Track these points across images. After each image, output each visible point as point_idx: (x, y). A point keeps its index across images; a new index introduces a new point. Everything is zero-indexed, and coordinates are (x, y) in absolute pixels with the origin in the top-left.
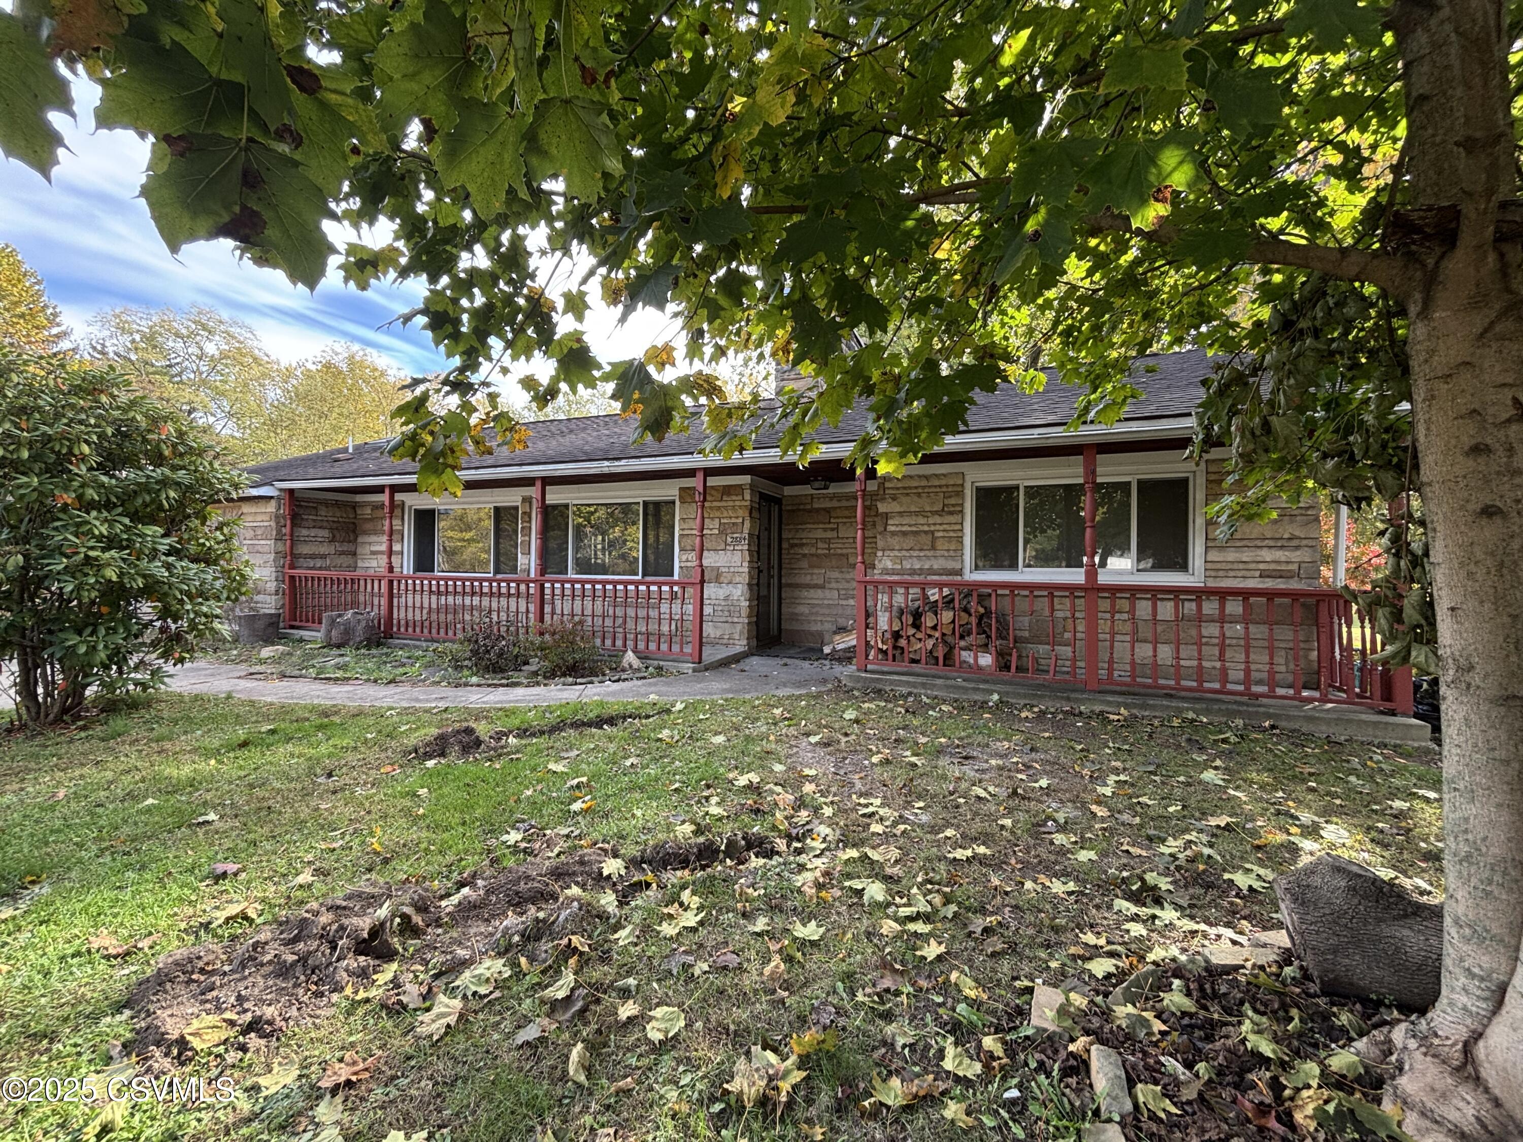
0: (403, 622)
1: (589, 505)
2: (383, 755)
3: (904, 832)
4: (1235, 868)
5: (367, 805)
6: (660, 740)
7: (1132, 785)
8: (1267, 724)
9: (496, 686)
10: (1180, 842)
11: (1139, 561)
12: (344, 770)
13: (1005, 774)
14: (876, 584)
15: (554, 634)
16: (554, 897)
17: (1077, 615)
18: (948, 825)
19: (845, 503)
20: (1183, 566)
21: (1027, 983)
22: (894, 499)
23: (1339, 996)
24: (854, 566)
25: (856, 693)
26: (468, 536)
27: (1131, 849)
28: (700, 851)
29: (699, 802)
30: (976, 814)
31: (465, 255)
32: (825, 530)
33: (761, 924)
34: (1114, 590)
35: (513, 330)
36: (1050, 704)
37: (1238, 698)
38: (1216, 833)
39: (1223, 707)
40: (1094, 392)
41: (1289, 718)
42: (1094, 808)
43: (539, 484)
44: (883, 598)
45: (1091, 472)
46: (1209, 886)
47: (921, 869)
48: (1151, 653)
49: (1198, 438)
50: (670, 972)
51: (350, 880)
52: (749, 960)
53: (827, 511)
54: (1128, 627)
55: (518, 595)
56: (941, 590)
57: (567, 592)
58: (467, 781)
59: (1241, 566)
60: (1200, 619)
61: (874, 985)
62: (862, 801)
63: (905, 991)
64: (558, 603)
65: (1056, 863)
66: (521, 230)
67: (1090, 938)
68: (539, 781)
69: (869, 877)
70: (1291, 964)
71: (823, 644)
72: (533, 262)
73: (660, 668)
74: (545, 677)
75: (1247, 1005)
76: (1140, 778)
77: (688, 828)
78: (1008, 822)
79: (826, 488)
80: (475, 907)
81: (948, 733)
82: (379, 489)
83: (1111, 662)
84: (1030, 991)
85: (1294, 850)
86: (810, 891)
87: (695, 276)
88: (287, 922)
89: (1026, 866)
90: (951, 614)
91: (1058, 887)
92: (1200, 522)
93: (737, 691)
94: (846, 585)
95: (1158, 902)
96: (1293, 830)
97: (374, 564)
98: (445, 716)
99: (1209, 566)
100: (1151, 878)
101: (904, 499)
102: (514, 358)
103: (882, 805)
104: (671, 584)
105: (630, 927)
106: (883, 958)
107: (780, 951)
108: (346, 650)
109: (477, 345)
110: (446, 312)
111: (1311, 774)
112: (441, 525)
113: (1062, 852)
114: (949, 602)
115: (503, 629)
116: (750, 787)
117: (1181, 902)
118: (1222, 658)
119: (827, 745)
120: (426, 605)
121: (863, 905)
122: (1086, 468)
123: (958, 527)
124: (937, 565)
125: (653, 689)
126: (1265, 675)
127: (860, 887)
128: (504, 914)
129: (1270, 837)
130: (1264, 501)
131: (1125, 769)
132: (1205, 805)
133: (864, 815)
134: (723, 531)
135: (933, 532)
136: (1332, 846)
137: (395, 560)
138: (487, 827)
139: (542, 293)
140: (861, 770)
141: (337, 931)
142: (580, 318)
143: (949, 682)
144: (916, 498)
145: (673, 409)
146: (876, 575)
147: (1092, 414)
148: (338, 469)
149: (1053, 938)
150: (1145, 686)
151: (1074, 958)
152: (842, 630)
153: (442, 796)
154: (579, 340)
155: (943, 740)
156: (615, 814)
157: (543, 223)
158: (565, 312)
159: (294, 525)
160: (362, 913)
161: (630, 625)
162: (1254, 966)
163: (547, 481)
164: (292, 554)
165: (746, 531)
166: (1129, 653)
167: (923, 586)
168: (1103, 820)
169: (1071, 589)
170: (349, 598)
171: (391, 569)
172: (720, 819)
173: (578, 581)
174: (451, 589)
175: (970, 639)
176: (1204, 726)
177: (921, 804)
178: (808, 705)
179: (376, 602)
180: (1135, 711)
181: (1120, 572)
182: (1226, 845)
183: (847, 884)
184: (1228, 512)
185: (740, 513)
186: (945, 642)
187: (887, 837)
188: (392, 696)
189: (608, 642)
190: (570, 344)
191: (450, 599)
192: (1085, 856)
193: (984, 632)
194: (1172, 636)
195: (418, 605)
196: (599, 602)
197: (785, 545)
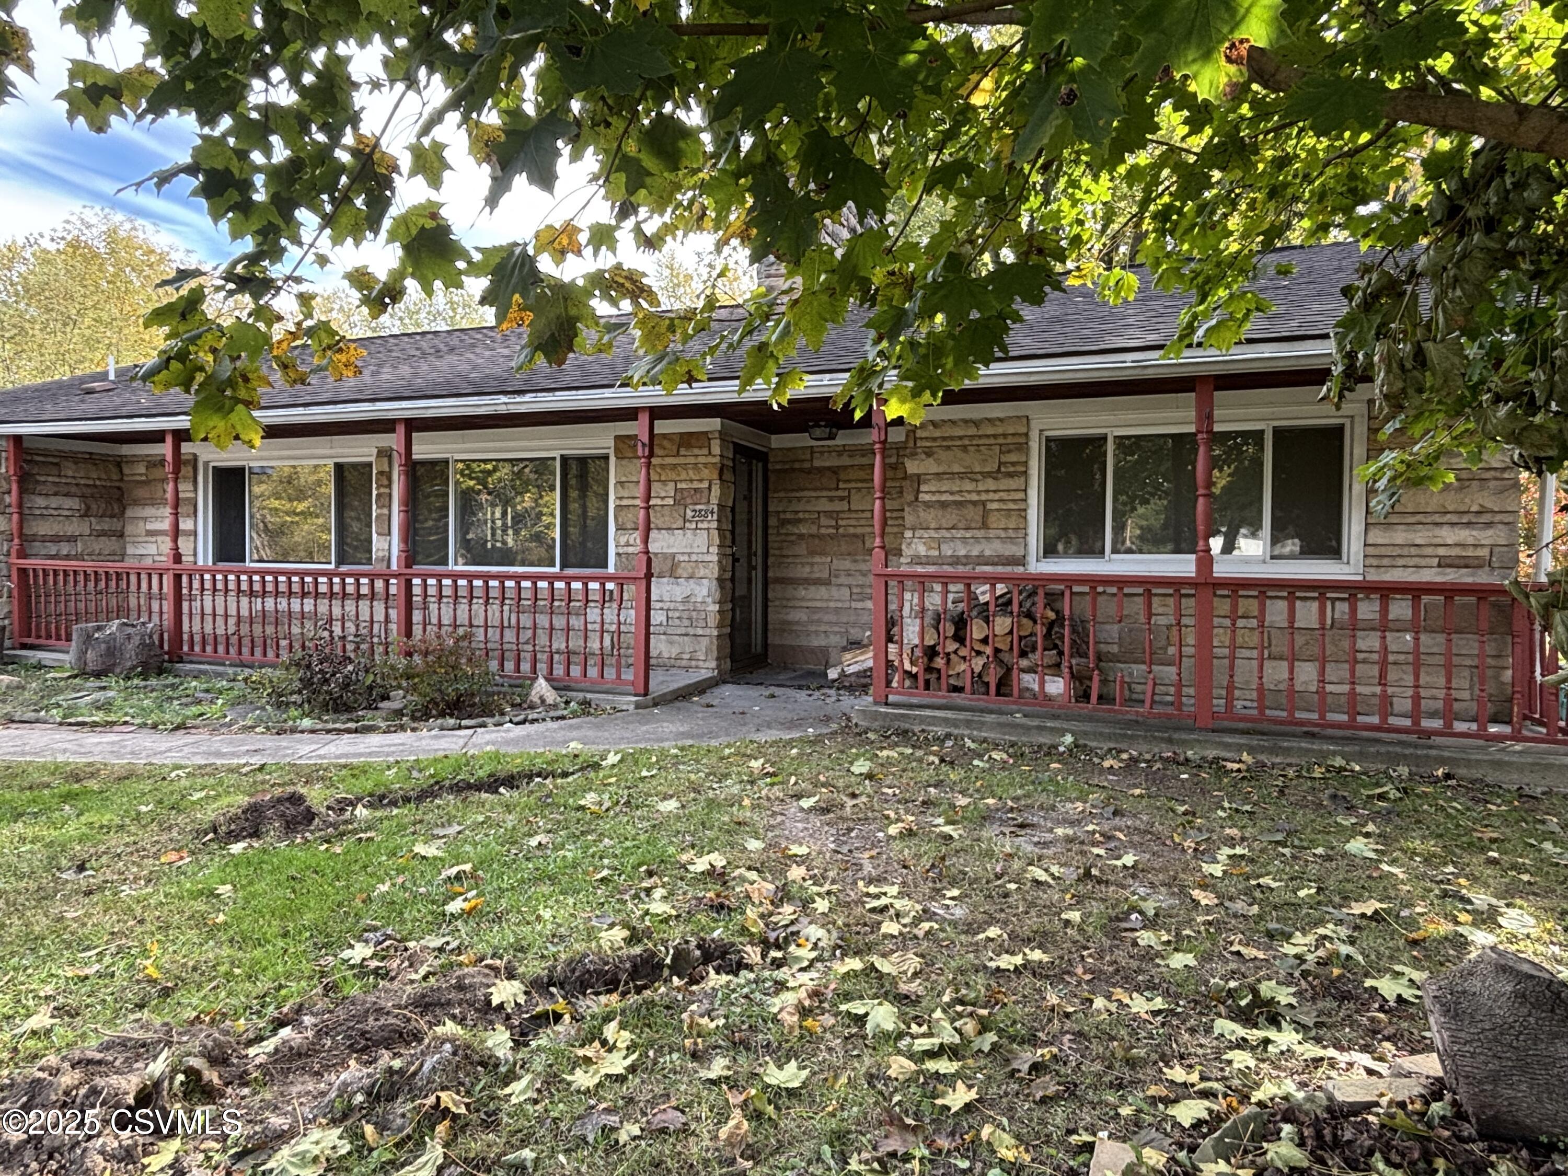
0: (197, 638)
1: (485, 461)
2: (164, 837)
3: (928, 933)
4: (1381, 972)
5: (138, 911)
6: (582, 808)
7: (1252, 861)
8: (1440, 772)
9: (339, 732)
10: (1310, 939)
11: (1275, 541)
12: (104, 860)
13: (1076, 847)
14: (902, 578)
15: (426, 654)
16: (417, 1037)
17: (1185, 621)
18: (991, 920)
19: (859, 461)
20: (1334, 551)
21: (1087, 1138)
22: (929, 454)
23: (1499, 1140)
24: (870, 551)
25: (872, 736)
26: (301, 507)
27: (1243, 950)
28: (635, 966)
29: (636, 896)
30: (1032, 904)
31: (257, 84)
32: (831, 499)
33: (718, 1067)
34: (1236, 586)
35: (333, 200)
36: (1144, 747)
37: (1404, 737)
38: (1359, 925)
39: (1383, 749)
40: (1201, 302)
41: (1469, 763)
42: (1197, 893)
43: (401, 429)
44: (911, 598)
45: (1206, 417)
46: (1344, 997)
47: (949, 983)
48: (1286, 675)
49: (1337, 370)
50: (584, 1139)
51: (110, 1023)
52: (698, 1119)
53: (834, 471)
54: (1255, 639)
55: (373, 596)
56: (993, 586)
57: (447, 592)
58: (292, 872)
59: (1413, 551)
60: (1354, 626)
61: (875, 1148)
62: (872, 890)
63: (918, 1154)
64: (433, 607)
65: (1139, 971)
66: (342, 49)
67: (1178, 1074)
68: (400, 871)
69: (875, 997)
70: (1441, 1099)
71: (827, 666)
72: (360, 99)
73: (586, 703)
74: (414, 719)
75: (1378, 1155)
76: (1262, 851)
77: (619, 934)
78: (1075, 916)
79: (832, 437)
80: (299, 1055)
81: (999, 791)
82: (157, 437)
83: (1230, 688)
84: (1089, 1148)
85: (1461, 943)
86: (790, 1019)
87: (608, 125)
88: (12, 1085)
89: (1097, 976)
90: (1008, 621)
91: (1139, 1005)
92: (1358, 489)
93: (701, 736)
94: (861, 580)
95: (1274, 1021)
96: (1463, 917)
97: (152, 549)
98: (260, 777)
99: (1371, 551)
100: (1267, 989)
101: (943, 455)
102: (337, 241)
103: (900, 895)
104: (603, 580)
105: (527, 1078)
106: (889, 1111)
107: (744, 1105)
108: (112, 681)
109: (278, 221)
110: (228, 171)
111: (1493, 841)
112: (256, 489)
113: (1149, 955)
114: (1004, 604)
115: (350, 647)
116: (711, 873)
117: (1309, 1021)
118: (1382, 680)
119: (826, 811)
120: (232, 611)
121: (864, 1037)
122: (1199, 411)
123: (1021, 495)
124: (989, 550)
125: (575, 734)
126: (1440, 705)
127: (861, 1011)
128: (344, 1065)
129: (1431, 928)
130: (1437, 458)
131: (1243, 839)
132: (1349, 886)
133: (873, 910)
134: (680, 500)
135: (984, 503)
136: (1513, 938)
137: (185, 545)
138: (322, 939)
139: (376, 145)
140: (873, 846)
141: (87, 1097)
142: (435, 182)
143: (1003, 719)
144: (960, 454)
145: (578, 319)
146: (903, 565)
147: (1200, 332)
148: (91, 405)
149: (1127, 1074)
150: (1276, 721)
151: (1154, 1101)
152: (856, 645)
153: (254, 896)
154: (434, 216)
155: (990, 801)
156: (514, 918)
157: (377, 38)
158: (413, 173)
159: (22, 491)
160: (128, 1067)
161: (542, 639)
162: (1391, 1103)
163: (414, 425)
164: (21, 535)
165: (714, 501)
166: (1256, 674)
167: (968, 581)
168: (1208, 910)
169: (1175, 584)
170: (113, 602)
171: (178, 558)
172: (666, 921)
173: (462, 576)
174: (270, 587)
175: (1036, 657)
176: (1355, 776)
177: (955, 892)
178: (800, 755)
179: (155, 606)
180: (1262, 757)
181: (1247, 561)
182: (1368, 940)
183: (843, 1008)
184: (1389, 474)
185: (706, 473)
186: (1001, 662)
187: (904, 941)
188: (180, 749)
189: (509, 666)
190: (421, 221)
191: (270, 603)
192: (1179, 960)
193: (1056, 647)
194: (1316, 650)
195: (220, 611)
196: (495, 607)
197: (772, 521)
